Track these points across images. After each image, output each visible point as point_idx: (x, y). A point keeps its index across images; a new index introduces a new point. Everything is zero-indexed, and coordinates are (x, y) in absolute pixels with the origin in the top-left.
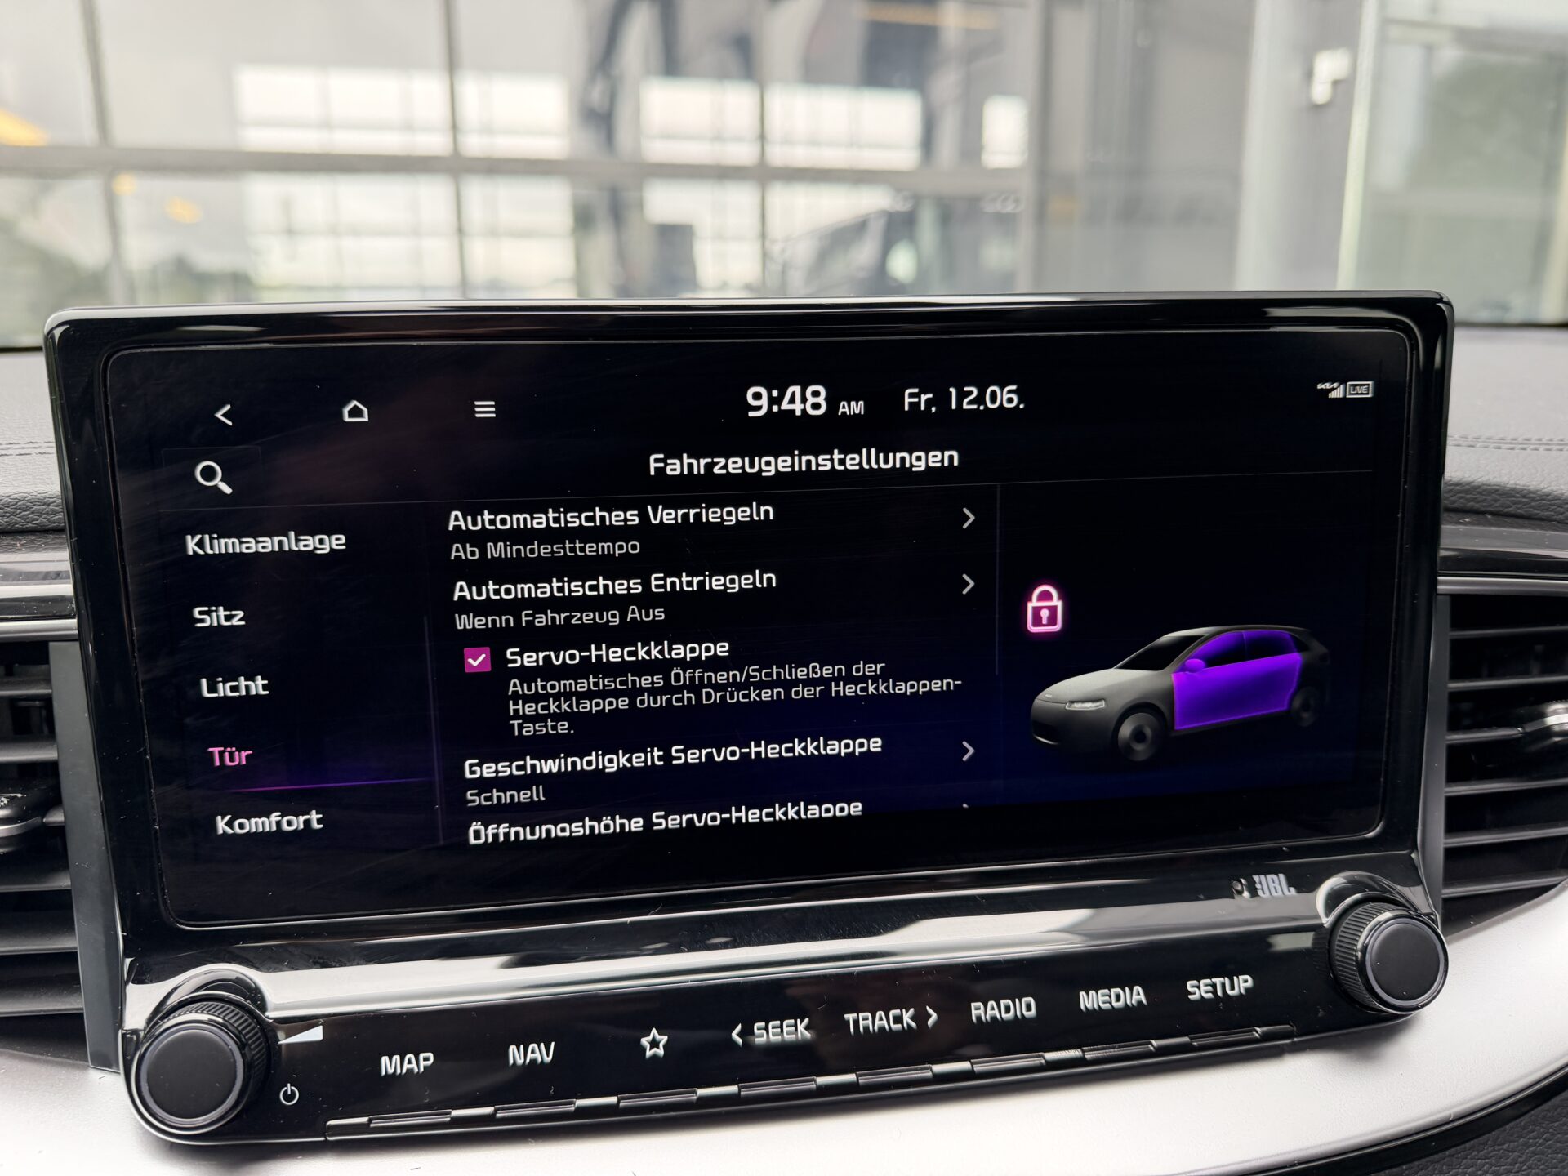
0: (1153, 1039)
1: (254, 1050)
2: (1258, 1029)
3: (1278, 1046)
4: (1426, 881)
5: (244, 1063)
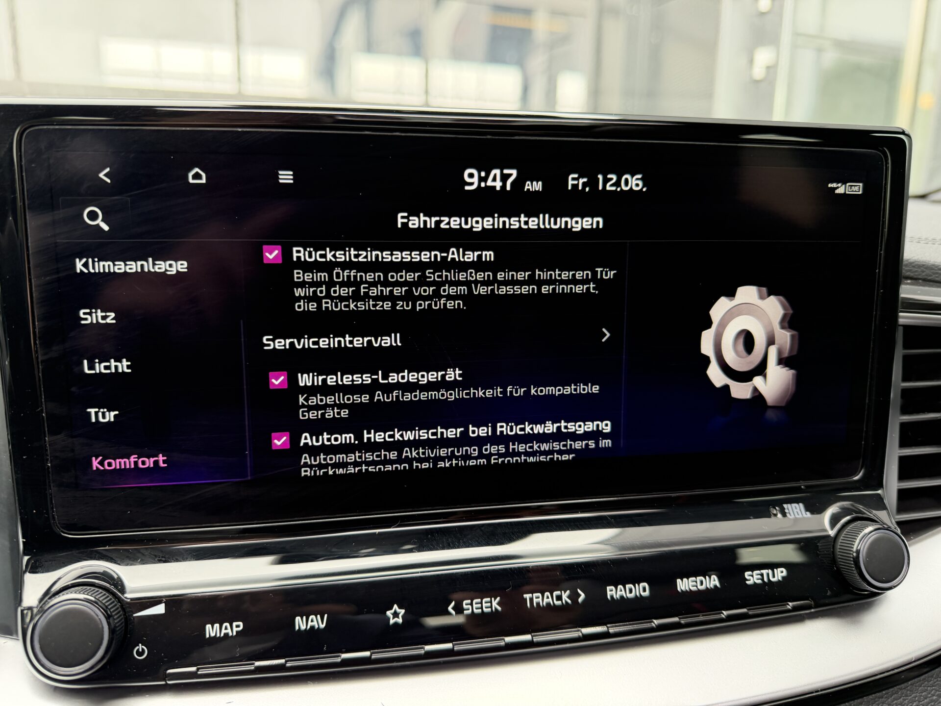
0: (724, 610)
1: (117, 620)
2: (790, 603)
3: (800, 615)
4: (889, 508)
5: (109, 628)
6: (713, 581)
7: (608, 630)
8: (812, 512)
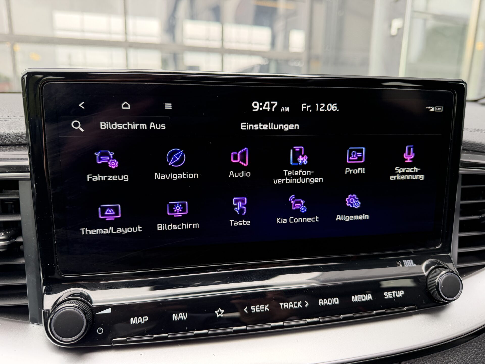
0: (374, 311)
1: (90, 315)
3: (410, 313)
4: (453, 262)
5: (86, 320)
6: (369, 297)
7: (319, 320)
8: (417, 265)
